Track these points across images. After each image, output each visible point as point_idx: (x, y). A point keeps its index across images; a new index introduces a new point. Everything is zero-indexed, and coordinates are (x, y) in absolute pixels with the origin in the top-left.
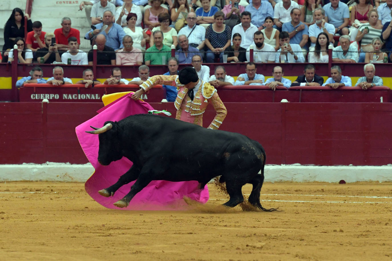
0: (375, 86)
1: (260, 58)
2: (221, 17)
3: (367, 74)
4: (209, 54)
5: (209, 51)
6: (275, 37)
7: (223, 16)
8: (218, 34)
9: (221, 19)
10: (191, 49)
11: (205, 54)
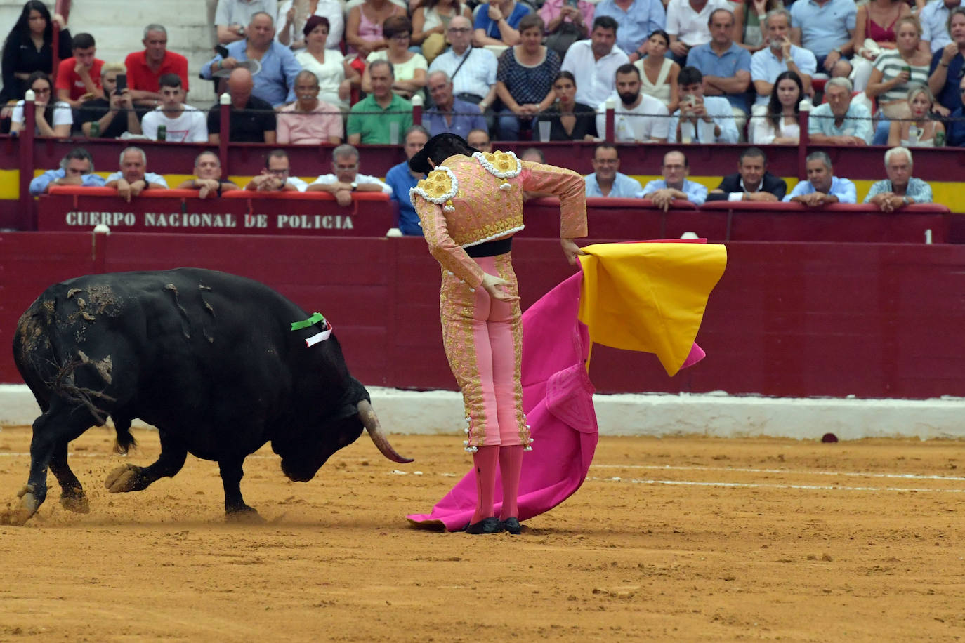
0: (913, 203)
1: (630, 130)
2: (535, 30)
3: (894, 175)
4: (506, 120)
5: (505, 112)
6: (669, 80)
7: (542, 27)
8: (528, 71)
9: (536, 35)
10: (459, 106)
11: (497, 119)
